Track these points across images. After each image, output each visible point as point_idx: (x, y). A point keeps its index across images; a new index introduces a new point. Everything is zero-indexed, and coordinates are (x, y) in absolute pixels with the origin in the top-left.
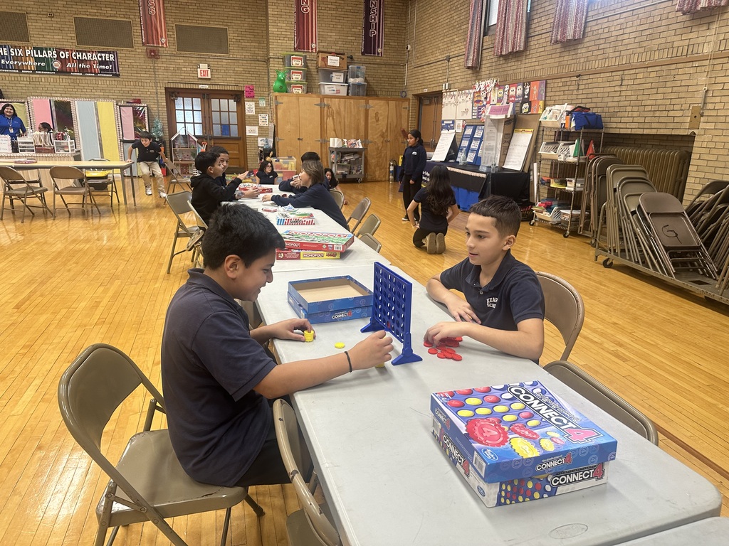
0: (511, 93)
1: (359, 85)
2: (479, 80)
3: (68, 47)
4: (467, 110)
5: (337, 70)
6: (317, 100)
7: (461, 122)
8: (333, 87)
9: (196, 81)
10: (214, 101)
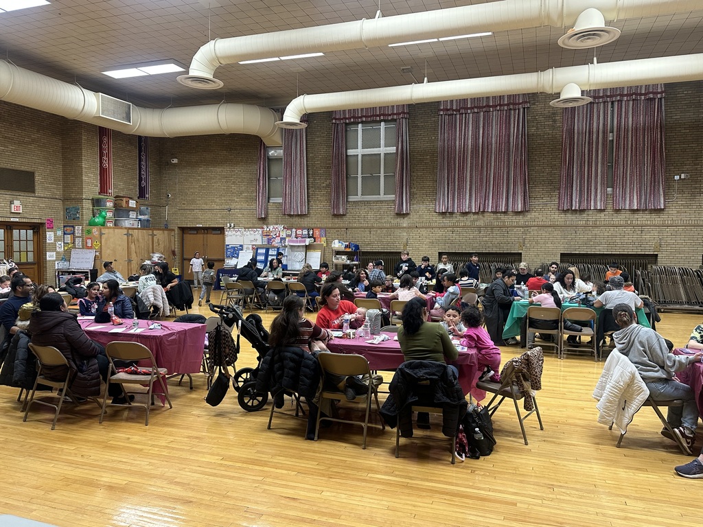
0: (298, 233)
1: (148, 221)
2: (267, 225)
4: (257, 240)
5: (133, 209)
6: (125, 232)
7: (251, 247)
8: (129, 222)
9: (9, 215)
10: (15, 232)
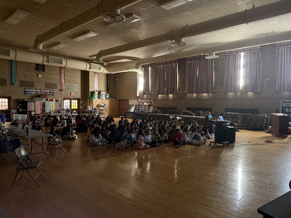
3: (43, 89)
4: (137, 103)
5: (104, 94)
7: (135, 105)
9: (70, 96)
10: (72, 101)
